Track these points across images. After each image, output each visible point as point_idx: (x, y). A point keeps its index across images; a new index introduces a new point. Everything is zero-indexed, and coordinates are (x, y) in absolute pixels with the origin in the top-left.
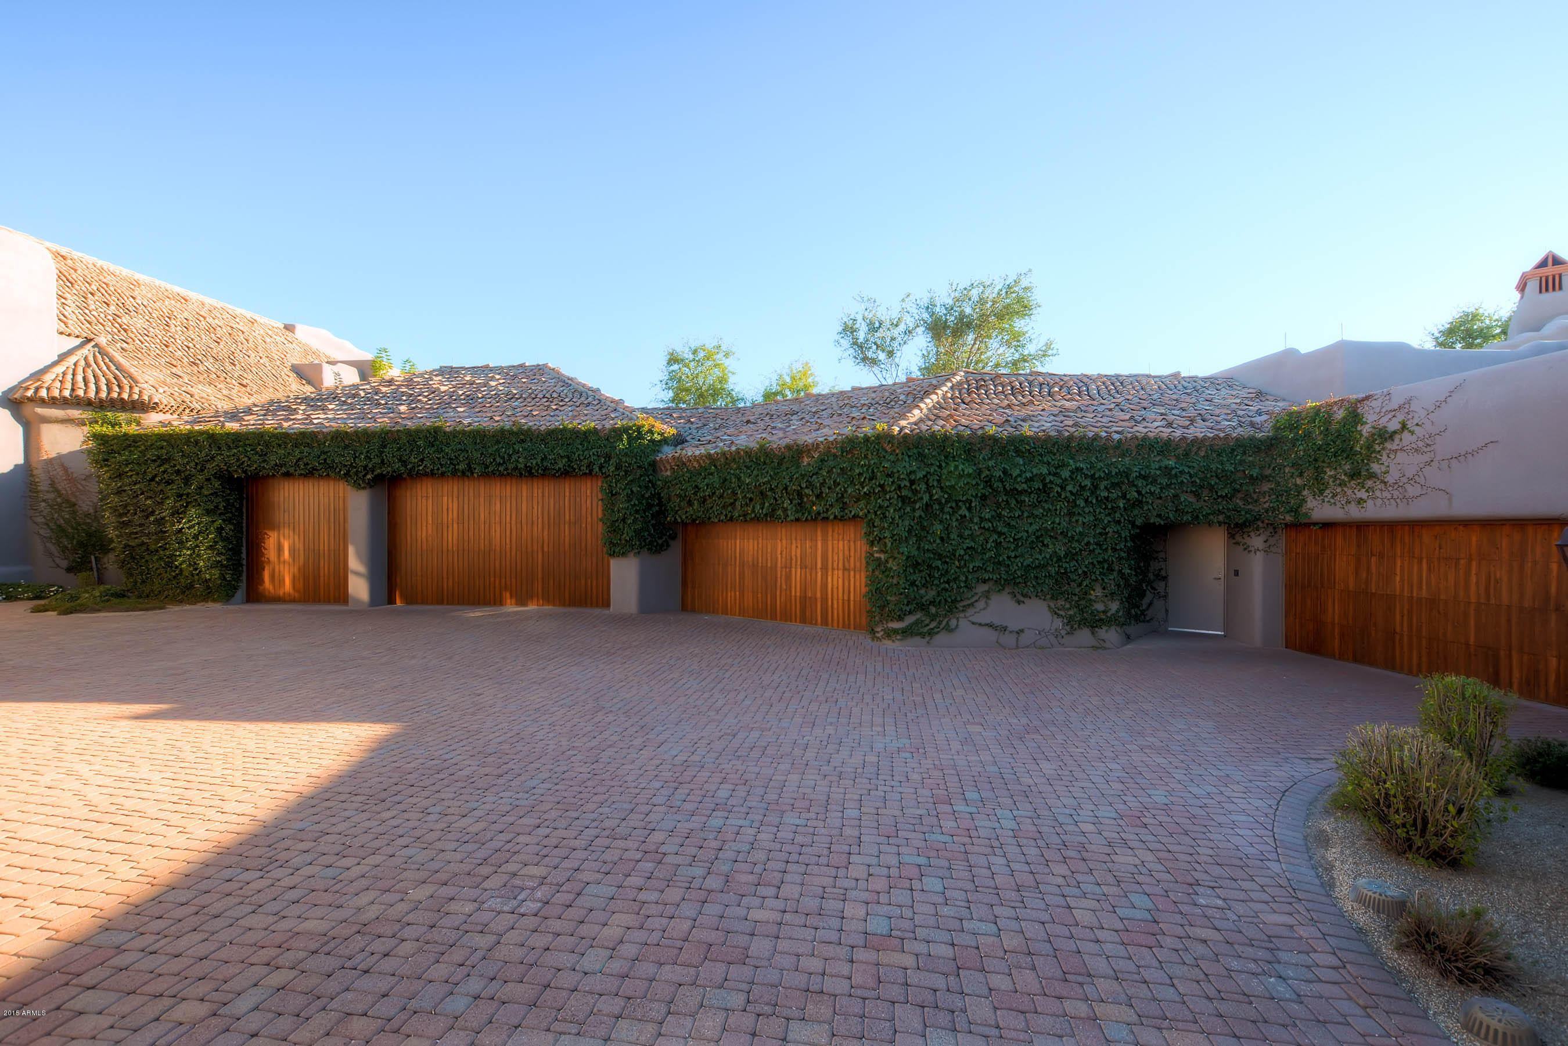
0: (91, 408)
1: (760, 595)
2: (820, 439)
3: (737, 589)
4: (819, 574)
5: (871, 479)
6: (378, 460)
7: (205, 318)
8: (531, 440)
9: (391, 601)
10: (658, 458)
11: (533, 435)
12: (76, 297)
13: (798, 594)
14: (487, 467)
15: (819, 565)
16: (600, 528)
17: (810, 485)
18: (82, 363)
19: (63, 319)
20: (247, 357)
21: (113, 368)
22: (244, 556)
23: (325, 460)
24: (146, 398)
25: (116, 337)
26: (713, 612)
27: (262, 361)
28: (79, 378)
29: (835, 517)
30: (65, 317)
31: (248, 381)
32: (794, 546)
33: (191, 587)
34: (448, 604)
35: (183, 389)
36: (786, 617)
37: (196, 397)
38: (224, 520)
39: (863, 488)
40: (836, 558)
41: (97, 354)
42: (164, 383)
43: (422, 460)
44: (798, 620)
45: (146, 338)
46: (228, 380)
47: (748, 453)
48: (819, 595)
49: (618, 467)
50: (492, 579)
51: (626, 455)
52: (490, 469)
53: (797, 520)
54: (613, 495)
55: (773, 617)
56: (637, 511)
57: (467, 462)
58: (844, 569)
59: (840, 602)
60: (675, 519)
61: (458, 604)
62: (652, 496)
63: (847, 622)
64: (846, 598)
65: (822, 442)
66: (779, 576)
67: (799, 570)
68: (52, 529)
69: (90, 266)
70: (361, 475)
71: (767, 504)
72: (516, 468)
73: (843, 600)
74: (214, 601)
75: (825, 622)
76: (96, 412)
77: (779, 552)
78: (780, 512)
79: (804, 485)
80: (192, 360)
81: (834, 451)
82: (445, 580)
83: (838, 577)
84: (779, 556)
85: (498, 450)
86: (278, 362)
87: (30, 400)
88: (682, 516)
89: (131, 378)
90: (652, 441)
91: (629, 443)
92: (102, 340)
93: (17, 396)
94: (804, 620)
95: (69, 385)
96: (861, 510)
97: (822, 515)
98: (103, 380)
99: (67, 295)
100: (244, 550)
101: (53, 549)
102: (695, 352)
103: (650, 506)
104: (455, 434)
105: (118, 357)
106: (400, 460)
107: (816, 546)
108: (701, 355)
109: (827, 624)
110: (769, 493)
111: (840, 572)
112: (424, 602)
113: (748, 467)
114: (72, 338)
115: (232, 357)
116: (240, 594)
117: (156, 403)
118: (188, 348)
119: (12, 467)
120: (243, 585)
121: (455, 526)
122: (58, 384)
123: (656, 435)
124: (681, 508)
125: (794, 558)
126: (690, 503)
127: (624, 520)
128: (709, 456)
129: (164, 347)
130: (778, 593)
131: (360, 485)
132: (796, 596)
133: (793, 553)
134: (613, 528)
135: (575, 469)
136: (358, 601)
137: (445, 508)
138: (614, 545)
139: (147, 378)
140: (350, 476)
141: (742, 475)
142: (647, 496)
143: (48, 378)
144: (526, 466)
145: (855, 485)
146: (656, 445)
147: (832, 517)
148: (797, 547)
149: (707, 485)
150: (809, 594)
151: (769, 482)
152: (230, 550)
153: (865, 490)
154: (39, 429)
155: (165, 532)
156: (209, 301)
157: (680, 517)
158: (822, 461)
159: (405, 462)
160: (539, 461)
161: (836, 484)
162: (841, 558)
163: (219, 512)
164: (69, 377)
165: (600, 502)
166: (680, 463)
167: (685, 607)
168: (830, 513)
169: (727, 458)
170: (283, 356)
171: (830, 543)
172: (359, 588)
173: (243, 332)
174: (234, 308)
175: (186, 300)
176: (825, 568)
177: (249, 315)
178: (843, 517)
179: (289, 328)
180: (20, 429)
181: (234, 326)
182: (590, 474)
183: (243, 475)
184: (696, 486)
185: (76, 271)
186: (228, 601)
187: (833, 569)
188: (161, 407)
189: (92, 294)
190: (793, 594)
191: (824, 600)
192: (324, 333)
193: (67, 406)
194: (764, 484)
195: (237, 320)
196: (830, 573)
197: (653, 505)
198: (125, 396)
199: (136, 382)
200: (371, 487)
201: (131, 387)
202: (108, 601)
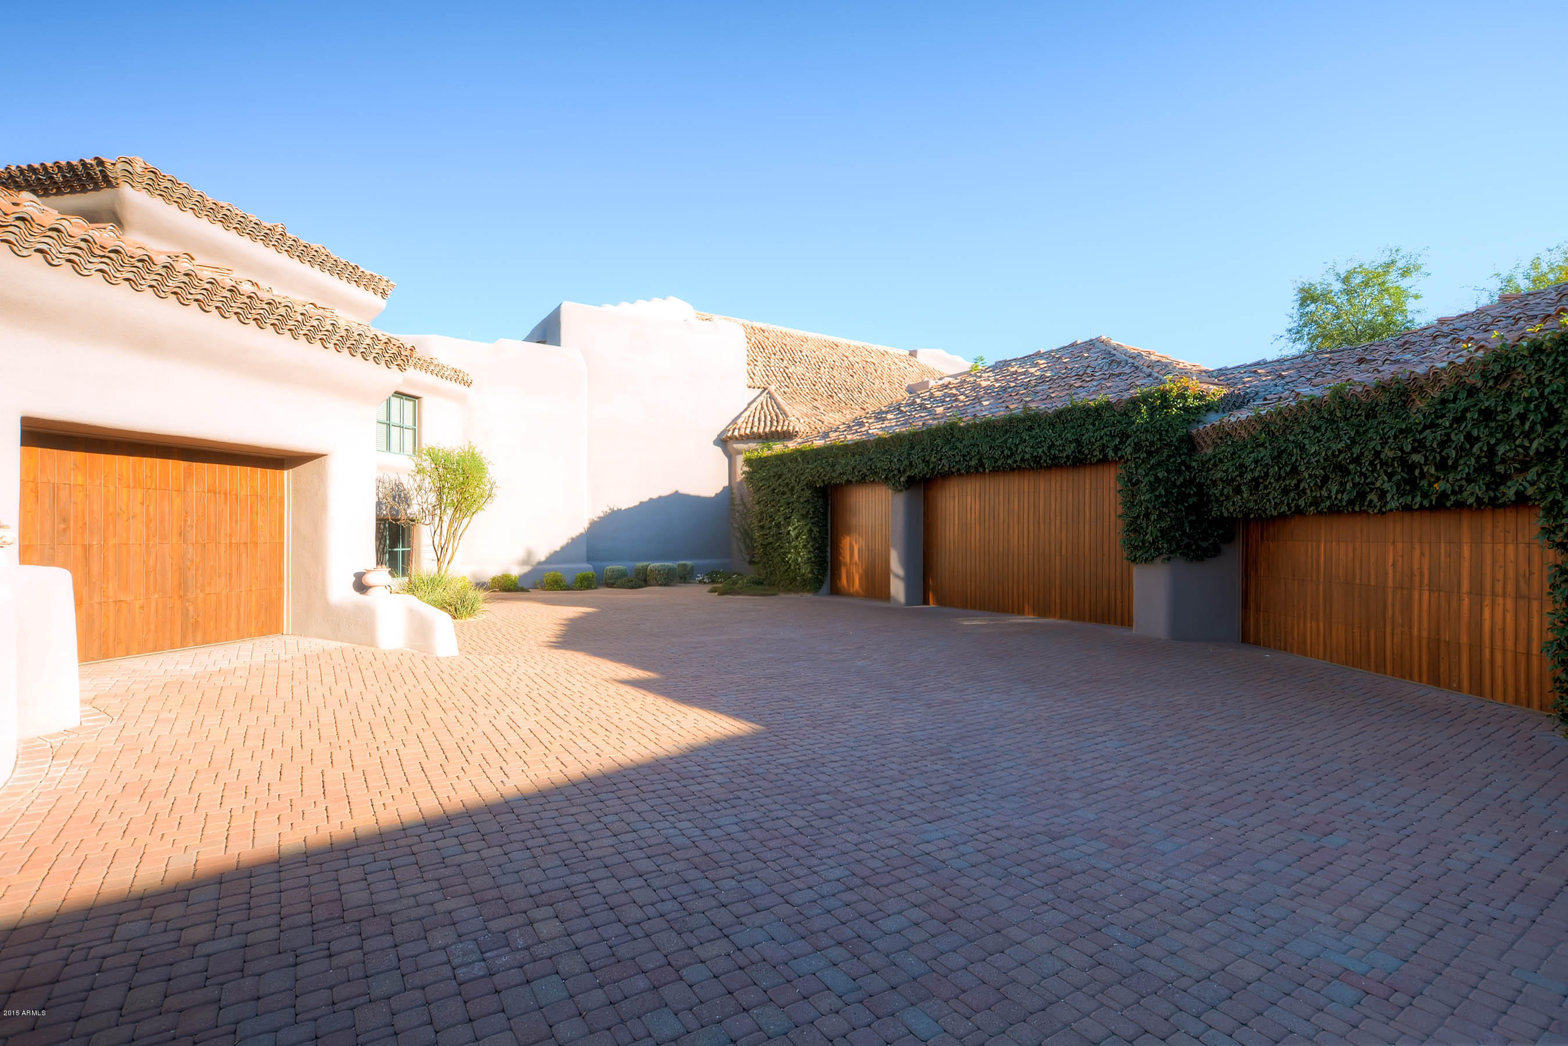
0: (761, 440)
1: (1356, 630)
2: (1439, 365)
3: (1321, 617)
4: (1466, 602)
5: (1547, 424)
6: (906, 462)
7: (847, 357)
8: (1039, 425)
9: (926, 602)
10: (1194, 431)
11: (1040, 419)
12: (764, 359)
13: (1425, 634)
14: (996, 461)
15: (1465, 587)
16: (1120, 525)
17: (1419, 446)
18: (759, 407)
19: (752, 376)
20: (872, 385)
21: (776, 407)
22: (829, 554)
23: (871, 466)
24: (791, 428)
25: (782, 384)
26: (1285, 649)
27: (883, 387)
28: (756, 419)
29: (1479, 501)
30: (754, 374)
31: (868, 405)
32: (1417, 553)
33: (794, 579)
34: (971, 608)
35: (818, 418)
36: (1403, 671)
37: (826, 423)
38: (812, 523)
39: (1531, 442)
40: (1500, 576)
41: (769, 399)
42: (806, 415)
43: (941, 459)
44: (1425, 678)
45: (802, 381)
46: (853, 406)
47: (1315, 405)
48: (1464, 639)
49: (1137, 448)
50: (1010, 585)
51: (1147, 431)
52: (999, 463)
53: (1407, 508)
54: (1134, 485)
55: (1380, 667)
56: (1165, 504)
57: (978, 457)
58: (1518, 596)
59: (1510, 656)
60: (1222, 513)
61: (980, 609)
62: (1185, 484)
63: (1523, 694)
64: (1521, 648)
65: (1443, 369)
66: (1390, 600)
67: (1426, 595)
68: (741, 533)
69: (778, 334)
70: (897, 478)
71: (1349, 485)
72: (1023, 460)
73: (1516, 653)
74: (808, 591)
75: (1476, 689)
76: (764, 443)
77: (1391, 562)
78: (1373, 497)
79: (1408, 448)
80: (830, 393)
81: (1470, 380)
82: (969, 583)
83: (1505, 611)
84: (1390, 570)
85: (1005, 441)
86: (897, 386)
87: (730, 438)
88: (1230, 508)
89: (785, 414)
90: (1186, 409)
91: (1151, 415)
92: (772, 388)
93: (724, 437)
94: (1435, 680)
95: (750, 425)
96: (1532, 484)
97: (1453, 498)
98: (769, 418)
99: (759, 359)
100: (829, 549)
101: (742, 547)
102: (1346, 280)
103: (1182, 497)
104: (968, 428)
105: (779, 399)
106: (923, 461)
107: (1460, 555)
108: (1357, 280)
109: (1481, 694)
110: (1352, 467)
111: (1510, 603)
112: (952, 605)
113: (1316, 429)
114: (756, 389)
115: (861, 387)
116: (826, 586)
117: (797, 432)
118: (830, 384)
119: (721, 489)
120: (828, 579)
121: (977, 526)
122: (745, 424)
123: (1190, 400)
124: (1228, 497)
125: (1417, 572)
126: (1238, 491)
127: (1147, 515)
128: (1259, 418)
129: (812, 386)
130: (1388, 629)
131: (897, 487)
132: (1420, 636)
133: (1416, 566)
134: (1134, 527)
135: (1086, 456)
136: (897, 601)
137: (969, 507)
138: (1136, 548)
139: (795, 412)
140: (889, 479)
141: (1306, 442)
142: (1178, 483)
143: (740, 421)
144: (1032, 456)
145: (1515, 439)
146: (1192, 414)
147: (1471, 500)
148: (1422, 554)
149: (1256, 462)
150: (1446, 636)
151: (1348, 448)
152: (817, 548)
153: (1535, 445)
154: (735, 459)
155: (781, 534)
156: (854, 343)
157: (1227, 509)
158: (1444, 402)
159: (928, 462)
160: (1045, 448)
161: (1471, 439)
162: (1511, 574)
163: (810, 516)
164: (751, 418)
165: (1118, 495)
166: (1224, 434)
167: (1245, 639)
168: (1465, 494)
169: (1286, 419)
170: (902, 379)
171: (1487, 548)
172: (898, 589)
173: (874, 364)
174: (870, 345)
175: (837, 346)
176: (1477, 592)
177: (882, 348)
178: (1496, 498)
179: (913, 354)
180: (727, 460)
181: (868, 360)
182: (1104, 461)
183: (822, 484)
184: (1242, 466)
185: (768, 339)
186: (816, 592)
187: (1493, 594)
188: (800, 434)
189: (775, 354)
190: (1415, 632)
191: (1476, 648)
192: (941, 352)
193: (748, 441)
194: (1340, 452)
195: (872, 355)
196: (1487, 601)
197: (1189, 496)
198: (779, 429)
199: (787, 417)
200: (906, 489)
201: (784, 421)
202: (750, 586)
